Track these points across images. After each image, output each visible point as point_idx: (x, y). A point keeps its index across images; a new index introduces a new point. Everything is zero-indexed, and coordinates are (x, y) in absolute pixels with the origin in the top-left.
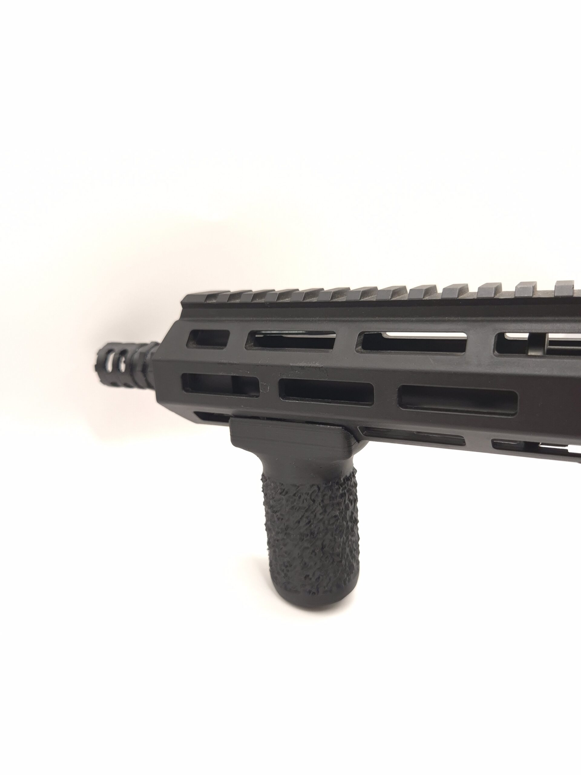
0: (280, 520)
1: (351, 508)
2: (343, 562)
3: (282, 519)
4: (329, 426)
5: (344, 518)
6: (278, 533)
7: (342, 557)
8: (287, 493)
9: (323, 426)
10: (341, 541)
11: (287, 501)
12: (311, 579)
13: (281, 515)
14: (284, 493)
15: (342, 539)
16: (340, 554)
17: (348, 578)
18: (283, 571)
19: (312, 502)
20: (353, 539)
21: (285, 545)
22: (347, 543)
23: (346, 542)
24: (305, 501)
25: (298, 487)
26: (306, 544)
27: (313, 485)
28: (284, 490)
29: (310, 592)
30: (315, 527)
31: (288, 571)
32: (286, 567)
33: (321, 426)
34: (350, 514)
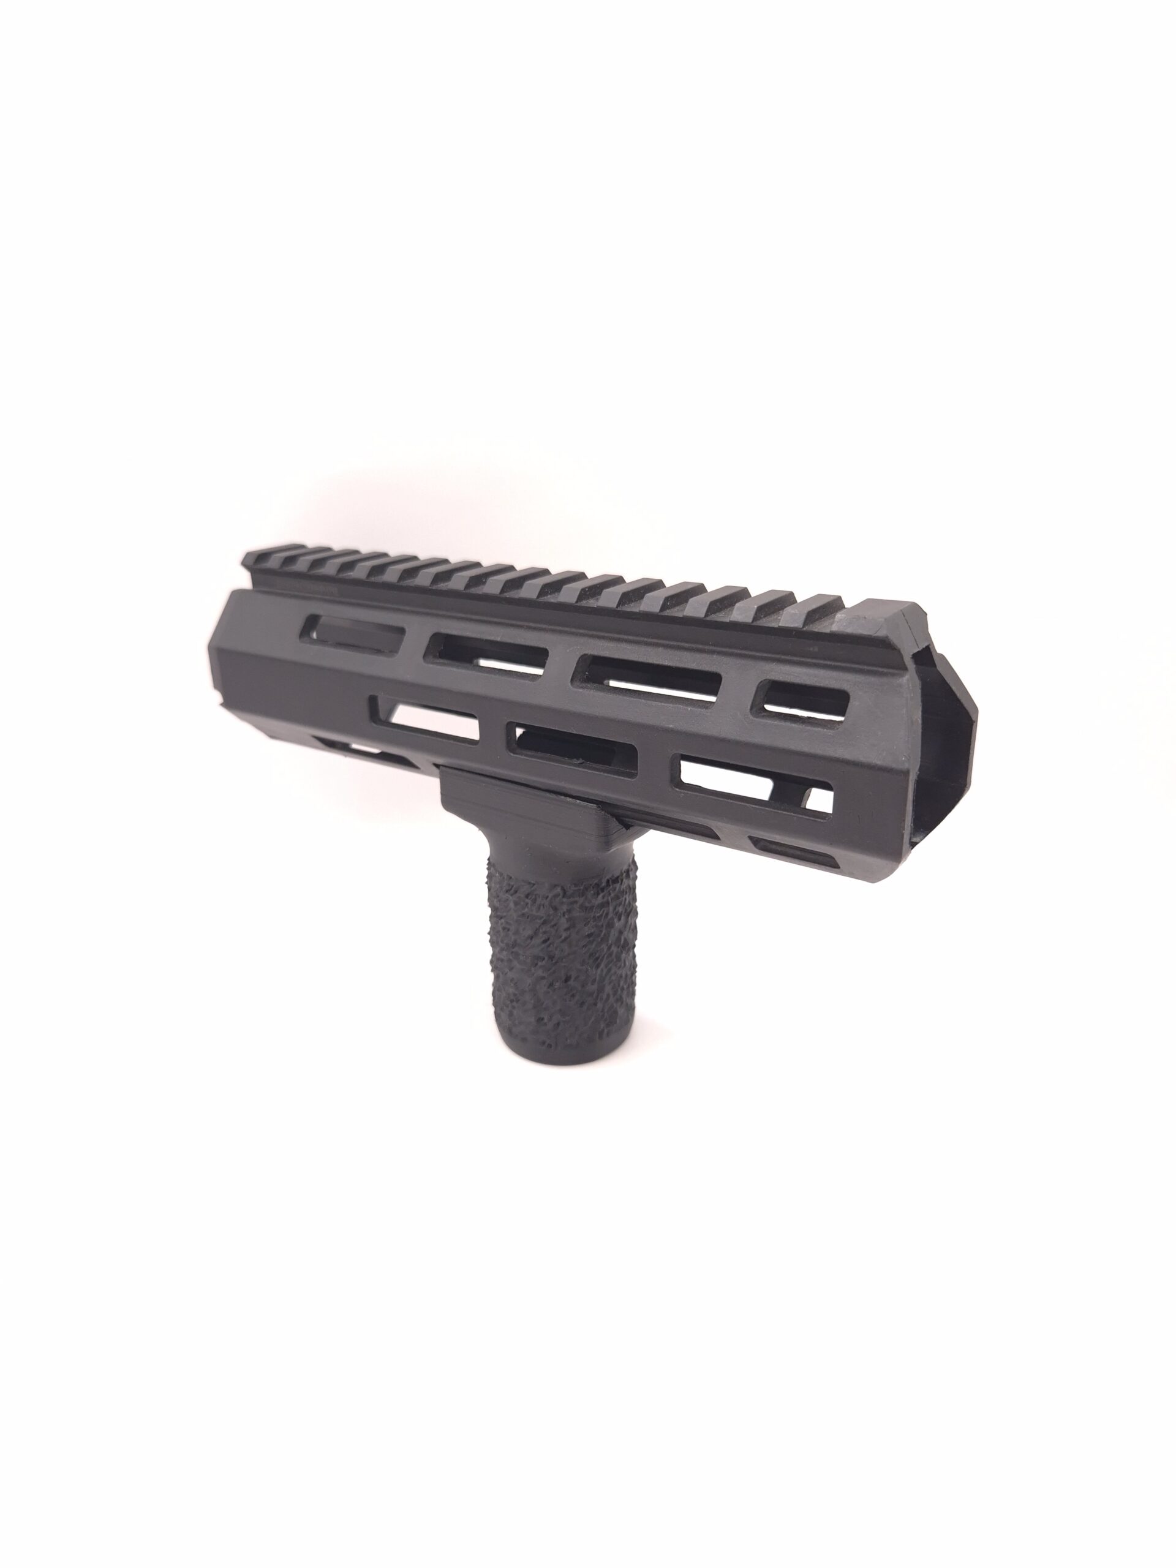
0: (506, 930)
1: (618, 925)
2: (600, 1005)
3: (508, 930)
4: (578, 801)
5: (605, 939)
6: (502, 950)
7: (597, 997)
8: (516, 892)
9: (571, 799)
10: (596, 973)
11: (516, 904)
12: (545, 1024)
13: (507, 923)
14: (512, 891)
15: (599, 971)
16: (594, 992)
17: (606, 1031)
18: (507, 1007)
19: (552, 912)
20: (623, 972)
21: (511, 969)
22: (608, 977)
23: (606, 975)
24: (542, 907)
25: (534, 885)
26: (540, 973)
27: (555, 886)
28: (512, 886)
29: (544, 1043)
30: (556, 948)
31: (514, 1007)
32: (512, 1001)
33: (568, 799)
34: (617, 935)
